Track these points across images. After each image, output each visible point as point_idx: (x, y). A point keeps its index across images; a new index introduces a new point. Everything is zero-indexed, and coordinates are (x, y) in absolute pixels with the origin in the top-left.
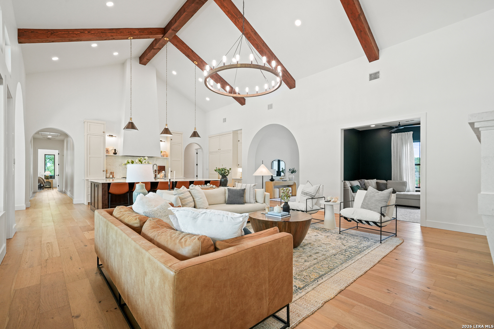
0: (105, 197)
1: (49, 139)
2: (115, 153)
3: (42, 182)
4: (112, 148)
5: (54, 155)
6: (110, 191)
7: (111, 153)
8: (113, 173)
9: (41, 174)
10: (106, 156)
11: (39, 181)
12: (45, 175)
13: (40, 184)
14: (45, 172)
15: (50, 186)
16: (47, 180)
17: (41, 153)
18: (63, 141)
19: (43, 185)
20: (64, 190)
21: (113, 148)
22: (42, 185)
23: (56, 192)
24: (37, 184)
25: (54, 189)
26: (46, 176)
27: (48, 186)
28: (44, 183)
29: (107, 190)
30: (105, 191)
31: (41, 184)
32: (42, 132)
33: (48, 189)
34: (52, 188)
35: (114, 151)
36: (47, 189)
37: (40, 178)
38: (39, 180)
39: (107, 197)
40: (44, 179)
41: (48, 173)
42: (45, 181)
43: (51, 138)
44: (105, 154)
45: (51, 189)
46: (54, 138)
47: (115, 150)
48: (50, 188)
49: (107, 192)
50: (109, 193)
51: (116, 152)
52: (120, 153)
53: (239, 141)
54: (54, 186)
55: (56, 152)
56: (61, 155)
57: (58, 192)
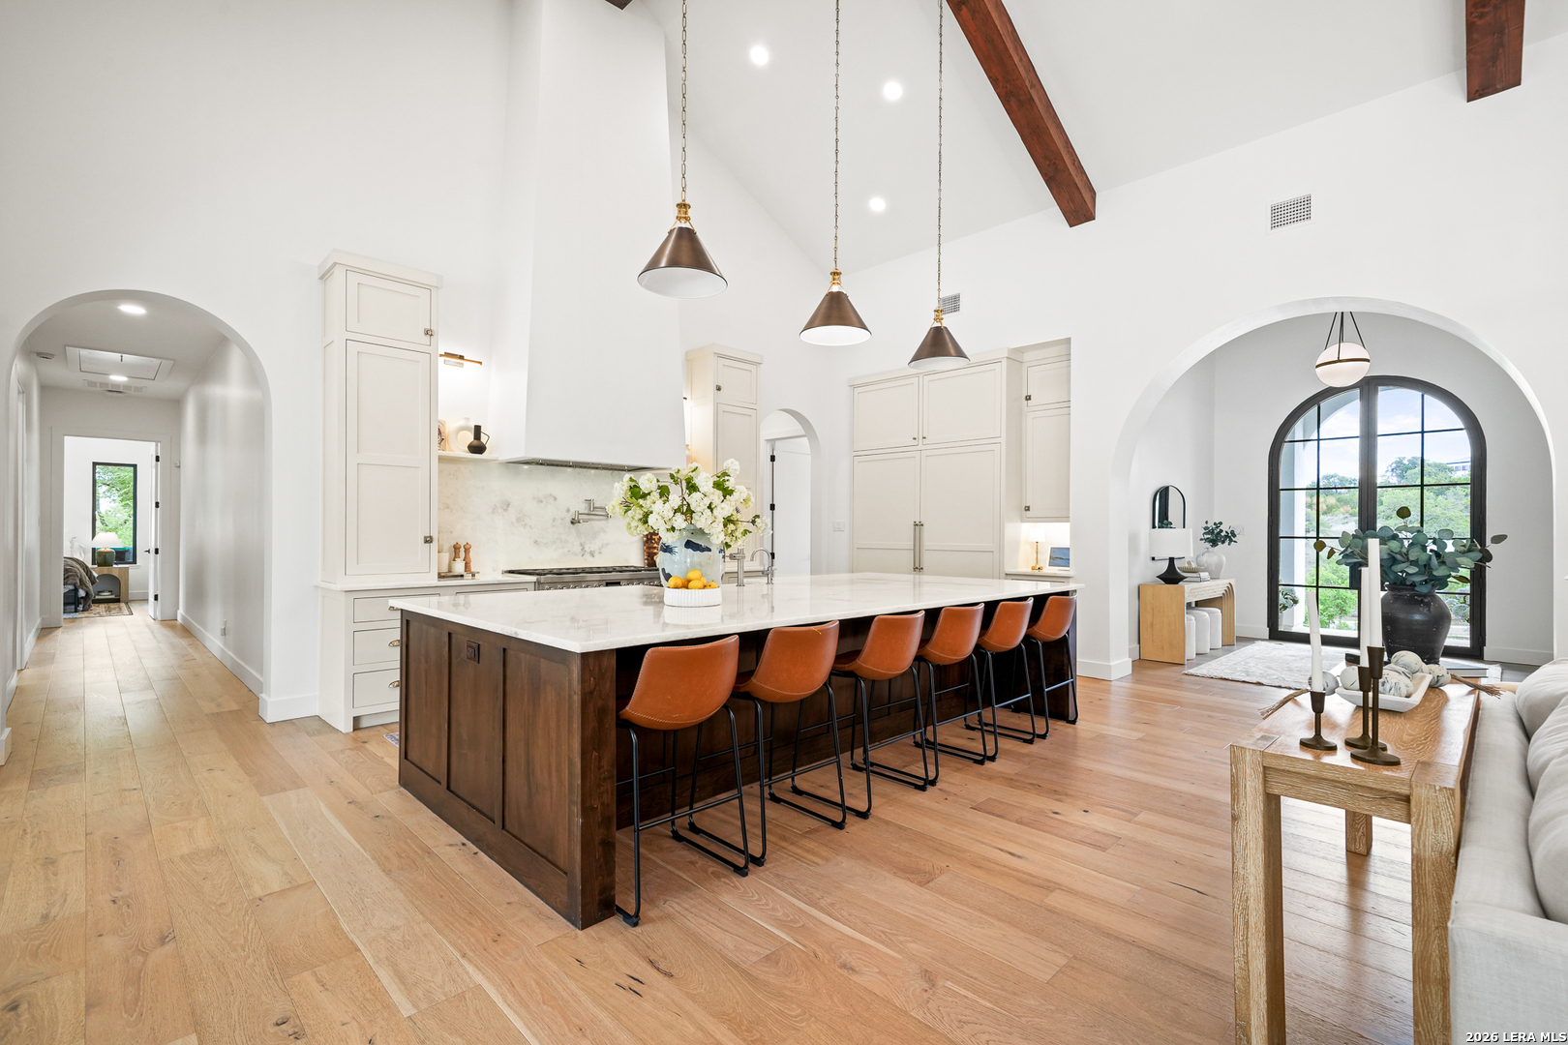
0: (600, 759)
1: (116, 390)
2: (477, 448)
3: (81, 580)
4: (462, 423)
5: (135, 466)
6: (634, 710)
7: (459, 446)
8: (467, 551)
9: (76, 544)
10: (441, 459)
11: (68, 574)
12: (94, 550)
13: (71, 587)
14: (94, 535)
15: (116, 595)
16: (105, 570)
17: (79, 452)
18: (176, 404)
19: (87, 594)
20: (184, 619)
21: (468, 419)
22: (82, 593)
23: (148, 626)
24: (61, 590)
25: (134, 607)
26: (100, 553)
27: (106, 595)
28: (89, 584)
29: (612, 704)
30: (602, 712)
31: (76, 590)
32: (84, 352)
33: (109, 610)
34: (127, 603)
35: (470, 438)
36: (102, 607)
37: (74, 564)
38: (66, 571)
39: (610, 753)
40: (90, 565)
41: (108, 541)
42: (96, 575)
43: (127, 387)
44: (437, 452)
45: (123, 605)
46: (138, 389)
47: (478, 430)
48: (117, 601)
49: (611, 722)
50: (625, 725)
51: (484, 439)
52: (502, 445)
53: (1028, 398)
54: (133, 591)
55: (142, 453)
56: (168, 462)
57: (156, 626)
